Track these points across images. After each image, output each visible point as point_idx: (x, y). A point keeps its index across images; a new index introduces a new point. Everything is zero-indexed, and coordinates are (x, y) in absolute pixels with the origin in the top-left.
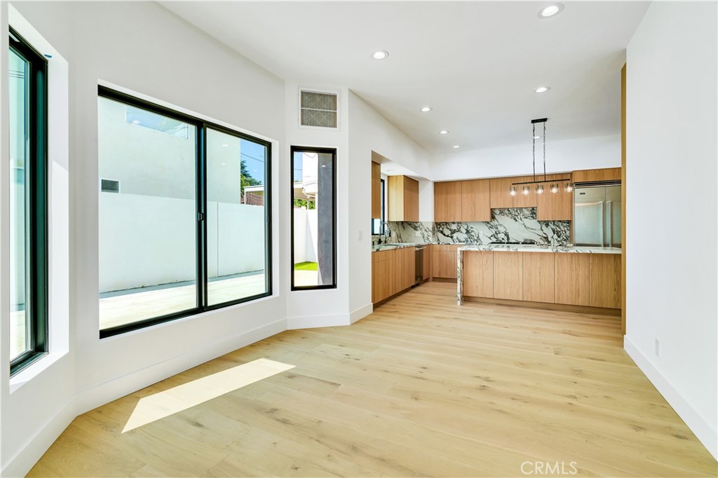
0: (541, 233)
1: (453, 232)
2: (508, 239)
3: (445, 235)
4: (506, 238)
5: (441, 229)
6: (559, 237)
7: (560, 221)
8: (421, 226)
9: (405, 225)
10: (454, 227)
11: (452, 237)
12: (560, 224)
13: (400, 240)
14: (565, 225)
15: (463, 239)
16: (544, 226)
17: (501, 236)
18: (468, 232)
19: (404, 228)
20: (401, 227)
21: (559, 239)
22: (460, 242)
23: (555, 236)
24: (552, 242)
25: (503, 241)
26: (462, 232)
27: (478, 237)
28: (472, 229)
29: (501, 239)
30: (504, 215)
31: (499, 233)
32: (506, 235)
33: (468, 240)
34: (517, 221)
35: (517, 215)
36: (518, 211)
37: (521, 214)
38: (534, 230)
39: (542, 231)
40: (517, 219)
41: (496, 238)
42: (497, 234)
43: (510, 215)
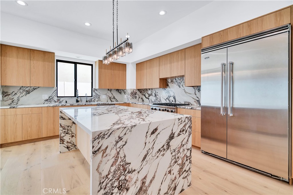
0: (195, 97)
1: (150, 95)
2: (175, 101)
3: (146, 97)
4: (174, 101)
5: (144, 94)
8: (127, 92)
11: (149, 99)
16: (197, 91)
18: (155, 96)
22: (152, 102)
25: (173, 103)
26: (153, 96)
27: (160, 99)
28: (157, 94)
29: (172, 101)
30: (173, 83)
31: (171, 97)
32: (174, 98)
33: (156, 101)
34: (180, 87)
35: (180, 82)
36: (181, 79)
37: (183, 82)
38: (191, 94)
39: (196, 95)
40: (180, 85)
41: (169, 100)
42: (169, 97)
43: (176, 83)
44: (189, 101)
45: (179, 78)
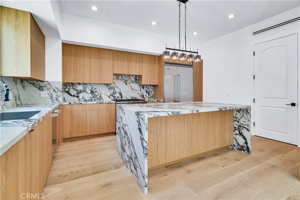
0: (140, 93)
1: (79, 92)
2: (122, 97)
3: (71, 95)
4: (120, 97)
5: (67, 90)
6: (149, 95)
7: (149, 85)
8: (48, 86)
9: (26, 83)
10: (80, 88)
11: (78, 97)
12: (149, 87)
13: (18, 102)
14: (152, 87)
15: (88, 98)
16: (142, 88)
17: (117, 95)
18: (92, 92)
19: (24, 87)
20: (19, 86)
21: (149, 97)
22: (85, 100)
23: (147, 95)
24: (146, 98)
25: (119, 99)
26: (87, 92)
27: (100, 96)
28: (95, 90)
29: (117, 98)
30: (119, 80)
31: (116, 93)
32: (120, 94)
33: (93, 98)
34: (127, 84)
35: (127, 80)
36: (128, 77)
37: (130, 80)
38: (137, 91)
39: (141, 91)
40: (127, 83)
41: (113, 97)
42: (114, 94)
43: (123, 80)
44: (135, 97)
45: (126, 76)
